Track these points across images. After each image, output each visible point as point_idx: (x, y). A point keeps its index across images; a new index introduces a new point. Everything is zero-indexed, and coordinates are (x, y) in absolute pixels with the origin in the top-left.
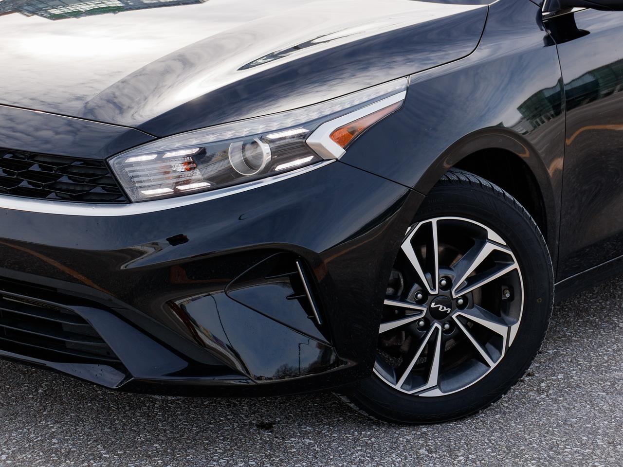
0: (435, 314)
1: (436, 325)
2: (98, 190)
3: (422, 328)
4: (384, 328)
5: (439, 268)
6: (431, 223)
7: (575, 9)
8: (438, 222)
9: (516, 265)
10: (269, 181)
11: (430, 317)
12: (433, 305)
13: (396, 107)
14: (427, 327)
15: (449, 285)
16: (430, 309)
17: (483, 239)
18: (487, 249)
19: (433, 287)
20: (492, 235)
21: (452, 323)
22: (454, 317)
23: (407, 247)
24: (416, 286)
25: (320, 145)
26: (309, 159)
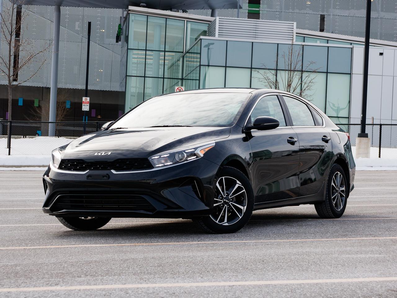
0: (225, 203)
1: (226, 205)
2: (145, 166)
3: (222, 207)
4: (215, 205)
5: (226, 191)
6: (223, 178)
7: (252, 130)
8: (224, 178)
9: (244, 190)
10: (186, 162)
11: (224, 203)
12: (224, 200)
13: (214, 146)
14: (223, 206)
15: (228, 195)
16: (224, 201)
17: (236, 183)
18: (237, 186)
19: (224, 196)
20: (238, 182)
21: (229, 205)
22: (230, 203)
23: (218, 185)
24: (220, 195)
25: (198, 153)
26: (195, 157)
